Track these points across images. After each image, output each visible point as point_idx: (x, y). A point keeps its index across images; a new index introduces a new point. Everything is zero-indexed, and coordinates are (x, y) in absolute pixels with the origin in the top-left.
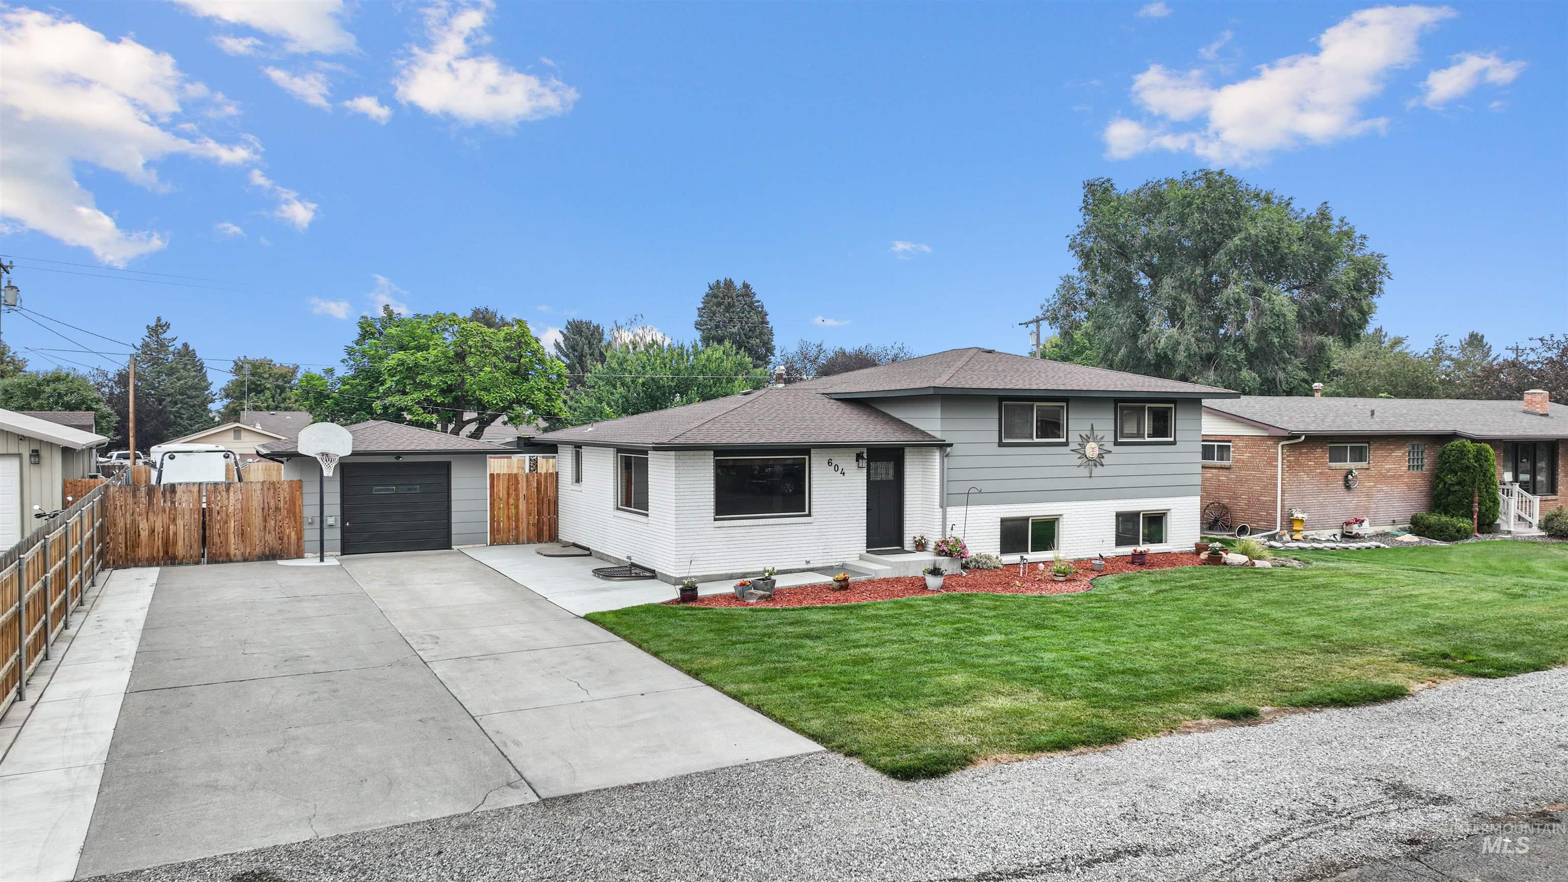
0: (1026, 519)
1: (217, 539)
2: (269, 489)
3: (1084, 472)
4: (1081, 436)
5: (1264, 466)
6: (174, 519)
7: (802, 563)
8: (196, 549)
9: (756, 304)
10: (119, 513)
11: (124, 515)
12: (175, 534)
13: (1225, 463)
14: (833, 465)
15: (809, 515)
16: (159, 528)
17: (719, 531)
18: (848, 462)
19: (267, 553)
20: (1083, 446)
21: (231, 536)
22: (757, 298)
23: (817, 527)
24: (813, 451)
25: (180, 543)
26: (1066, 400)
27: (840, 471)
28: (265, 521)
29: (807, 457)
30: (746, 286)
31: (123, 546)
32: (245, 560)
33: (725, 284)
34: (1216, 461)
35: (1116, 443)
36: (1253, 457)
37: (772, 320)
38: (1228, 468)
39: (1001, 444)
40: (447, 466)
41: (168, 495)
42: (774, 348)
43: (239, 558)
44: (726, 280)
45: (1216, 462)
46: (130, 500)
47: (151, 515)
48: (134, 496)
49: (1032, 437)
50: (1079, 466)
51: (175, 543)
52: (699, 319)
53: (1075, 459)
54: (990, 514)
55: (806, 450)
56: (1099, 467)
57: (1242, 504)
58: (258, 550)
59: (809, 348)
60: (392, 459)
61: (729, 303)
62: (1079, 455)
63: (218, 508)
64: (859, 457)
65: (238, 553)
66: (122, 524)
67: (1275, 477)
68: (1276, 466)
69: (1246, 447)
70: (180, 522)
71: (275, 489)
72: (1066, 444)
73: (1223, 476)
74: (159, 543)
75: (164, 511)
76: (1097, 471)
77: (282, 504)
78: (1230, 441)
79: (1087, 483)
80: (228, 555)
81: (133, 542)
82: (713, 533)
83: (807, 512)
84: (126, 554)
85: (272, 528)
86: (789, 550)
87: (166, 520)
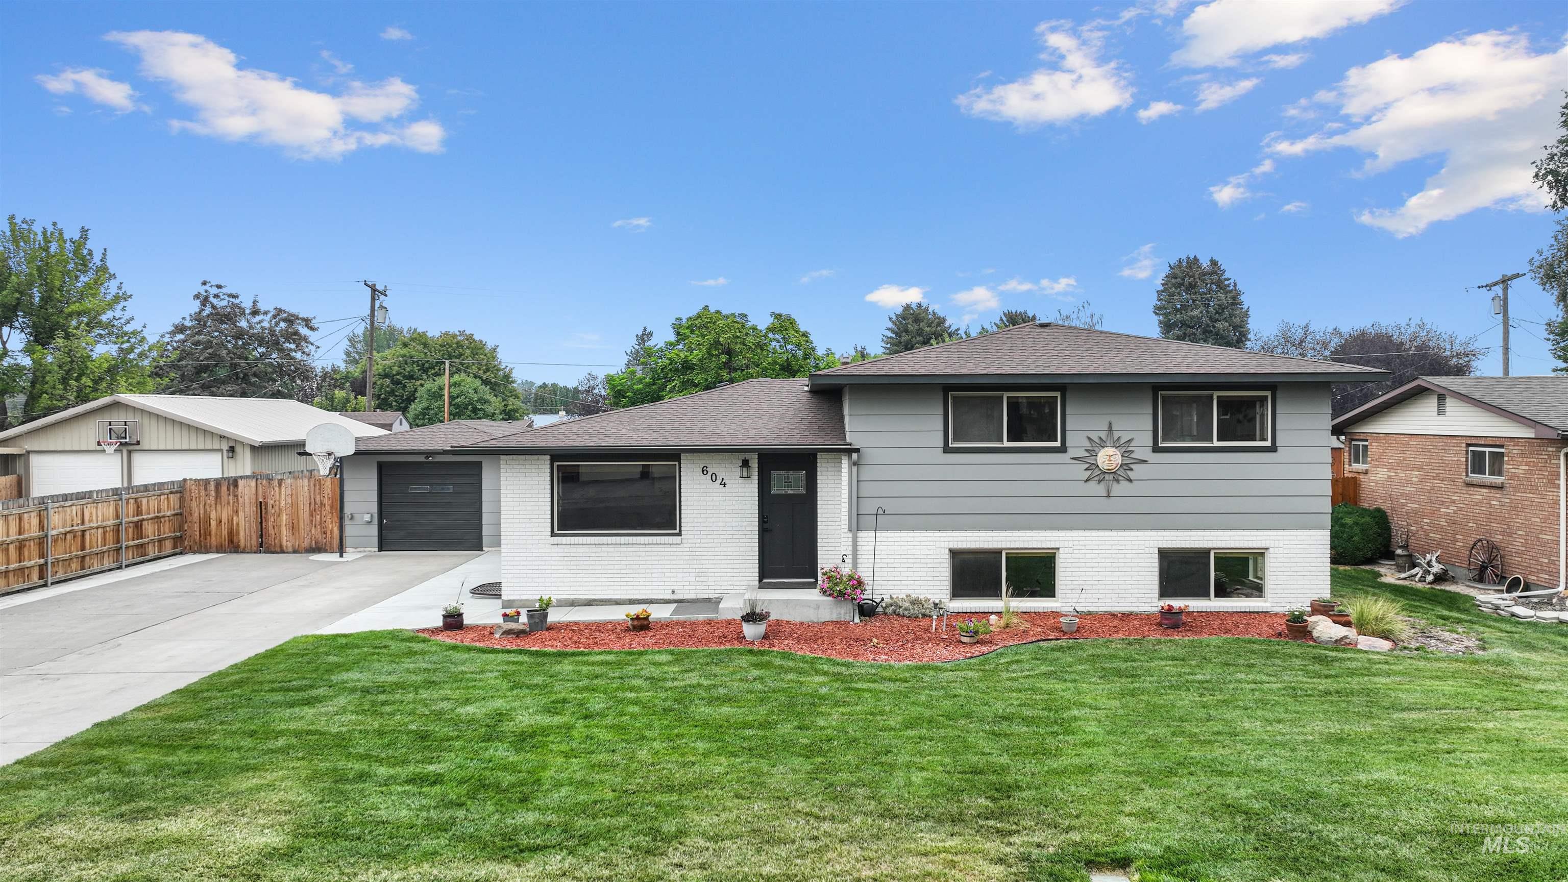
0: (998, 552)
1: (271, 531)
2: (315, 485)
3: (1101, 489)
4: (1089, 438)
5: (1544, 486)
6: (237, 511)
7: (666, 592)
8: (255, 541)
9: (1226, 282)
10: (194, 504)
11: (198, 506)
12: (238, 524)
13: (1498, 480)
14: (709, 474)
15: (680, 534)
16: (224, 519)
17: (556, 549)
18: (730, 471)
19: (314, 546)
20: (1093, 453)
21: (284, 529)
22: (1226, 275)
23: (688, 549)
24: (683, 456)
25: (242, 534)
26: (1063, 388)
27: (719, 481)
28: (311, 515)
29: (677, 463)
30: (1214, 263)
31: (198, 533)
32: (295, 551)
33: (1188, 262)
34: (1487, 476)
35: (1156, 449)
36: (1530, 472)
37: (1246, 300)
38: (1501, 487)
39: (947, 449)
40: (479, 465)
41: (232, 488)
42: (1248, 332)
43: (290, 550)
44: (1188, 258)
45: (1487, 478)
46: (203, 493)
47: (219, 507)
48: (206, 489)
49: (1001, 440)
50: (1087, 481)
51: (238, 533)
52: (1159, 303)
53: (1079, 470)
54: (931, 543)
55: (674, 455)
56: (1124, 483)
57: (1518, 544)
58: (306, 544)
59: (1293, 330)
60: (422, 459)
61: (1190, 284)
62: (1087, 466)
63: (272, 502)
64: (745, 464)
65: (289, 544)
66: (197, 514)
67: (1557, 503)
68: (1558, 487)
69: (1522, 455)
70: (241, 514)
71: (320, 485)
72: (1063, 449)
73: (1495, 500)
74: (225, 532)
75: (229, 503)
76: (1117, 489)
77: (326, 501)
78: (1502, 446)
79: (1104, 505)
80: (281, 546)
81: (205, 533)
82: (549, 550)
83: (677, 531)
84: (200, 541)
85: (318, 523)
86: (650, 575)
87: (231, 512)
